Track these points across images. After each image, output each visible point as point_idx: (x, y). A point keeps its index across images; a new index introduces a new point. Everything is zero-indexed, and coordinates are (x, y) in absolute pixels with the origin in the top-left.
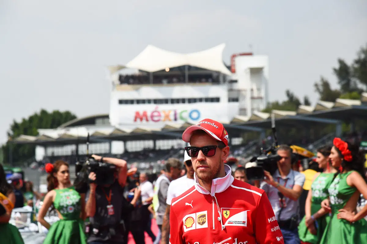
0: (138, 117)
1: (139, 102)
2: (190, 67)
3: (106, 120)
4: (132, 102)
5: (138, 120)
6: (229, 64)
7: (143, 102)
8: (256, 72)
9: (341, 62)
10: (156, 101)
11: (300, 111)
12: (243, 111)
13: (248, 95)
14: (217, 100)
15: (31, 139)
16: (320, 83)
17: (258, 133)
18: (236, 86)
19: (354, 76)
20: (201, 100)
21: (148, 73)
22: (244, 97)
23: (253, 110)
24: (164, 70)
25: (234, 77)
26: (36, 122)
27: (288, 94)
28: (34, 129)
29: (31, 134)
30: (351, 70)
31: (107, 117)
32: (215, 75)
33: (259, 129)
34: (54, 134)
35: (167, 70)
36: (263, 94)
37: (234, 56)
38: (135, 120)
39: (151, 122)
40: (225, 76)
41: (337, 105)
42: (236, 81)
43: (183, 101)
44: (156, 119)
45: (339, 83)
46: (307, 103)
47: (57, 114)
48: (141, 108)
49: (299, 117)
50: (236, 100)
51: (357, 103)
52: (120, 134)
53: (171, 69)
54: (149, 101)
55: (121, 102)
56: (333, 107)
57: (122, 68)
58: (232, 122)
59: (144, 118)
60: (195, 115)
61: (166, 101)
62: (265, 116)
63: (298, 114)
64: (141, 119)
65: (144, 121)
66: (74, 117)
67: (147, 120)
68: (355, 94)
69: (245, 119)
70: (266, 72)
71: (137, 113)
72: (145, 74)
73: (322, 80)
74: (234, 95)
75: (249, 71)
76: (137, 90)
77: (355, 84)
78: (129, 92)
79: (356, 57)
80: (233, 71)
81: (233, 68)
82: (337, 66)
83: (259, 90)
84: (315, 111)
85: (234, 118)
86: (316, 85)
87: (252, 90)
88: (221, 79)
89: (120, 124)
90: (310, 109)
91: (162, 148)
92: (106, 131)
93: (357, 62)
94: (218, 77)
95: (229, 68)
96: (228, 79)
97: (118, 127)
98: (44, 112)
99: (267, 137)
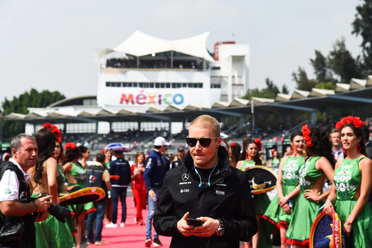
0: (124, 99)
1: (125, 85)
2: (175, 53)
3: (93, 101)
4: (118, 85)
5: (124, 102)
6: (212, 51)
7: (130, 85)
8: (238, 60)
9: (318, 53)
10: (142, 85)
11: (278, 99)
12: (224, 97)
13: (230, 82)
14: (200, 85)
15: (21, 116)
16: (298, 73)
17: (238, 119)
18: (218, 73)
19: (329, 67)
20: (185, 85)
21: (135, 57)
22: (226, 84)
23: (233, 96)
24: (150, 55)
25: (217, 64)
26: (26, 100)
27: (268, 82)
28: (25, 107)
29: (22, 112)
30: (327, 61)
31: (95, 98)
32: (199, 61)
33: (239, 115)
34: (43, 112)
35: (154, 55)
36: (243, 82)
37: (217, 44)
38: (121, 103)
39: (136, 105)
40: (208, 63)
41: (312, 94)
42: (218, 68)
43: (168, 85)
44: (141, 101)
45: (316, 73)
46: (285, 91)
47: (46, 93)
48: (128, 91)
49: (276, 104)
50: (218, 86)
51: (332, 92)
52: (106, 114)
53: (157, 54)
54: (135, 85)
55: (108, 84)
56: (309, 96)
57: (111, 51)
58: (213, 107)
59: (130, 100)
60: (178, 99)
61: (151, 85)
62: (245, 102)
63: (276, 101)
64: (127, 101)
65: (130, 103)
66: (63, 97)
67: (133, 102)
68: (329, 84)
69: (226, 104)
70: (247, 60)
71: (124, 96)
72: (132, 58)
73: (300, 69)
74: (217, 82)
75: (231, 59)
76: (124, 73)
77: (331, 75)
78: (116, 75)
79: (332, 50)
80: (216, 59)
81: (216, 55)
82: (314, 57)
83: (240, 77)
84: (291, 99)
85: (216, 103)
86: (294, 75)
87: (233, 77)
88: (205, 65)
89: (106, 106)
90: (287, 97)
91: (146, 130)
92: (94, 112)
93: (332, 54)
94: (202, 63)
95: (212, 55)
96: (212, 65)
97: (104, 108)
98: (34, 91)
99: (246, 123)
